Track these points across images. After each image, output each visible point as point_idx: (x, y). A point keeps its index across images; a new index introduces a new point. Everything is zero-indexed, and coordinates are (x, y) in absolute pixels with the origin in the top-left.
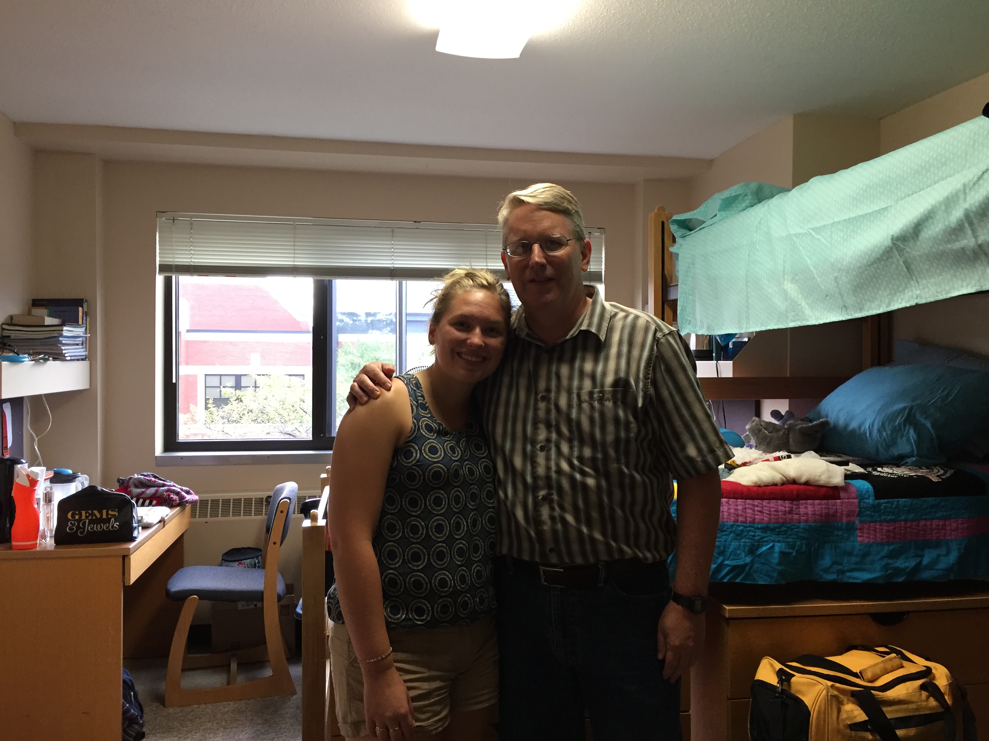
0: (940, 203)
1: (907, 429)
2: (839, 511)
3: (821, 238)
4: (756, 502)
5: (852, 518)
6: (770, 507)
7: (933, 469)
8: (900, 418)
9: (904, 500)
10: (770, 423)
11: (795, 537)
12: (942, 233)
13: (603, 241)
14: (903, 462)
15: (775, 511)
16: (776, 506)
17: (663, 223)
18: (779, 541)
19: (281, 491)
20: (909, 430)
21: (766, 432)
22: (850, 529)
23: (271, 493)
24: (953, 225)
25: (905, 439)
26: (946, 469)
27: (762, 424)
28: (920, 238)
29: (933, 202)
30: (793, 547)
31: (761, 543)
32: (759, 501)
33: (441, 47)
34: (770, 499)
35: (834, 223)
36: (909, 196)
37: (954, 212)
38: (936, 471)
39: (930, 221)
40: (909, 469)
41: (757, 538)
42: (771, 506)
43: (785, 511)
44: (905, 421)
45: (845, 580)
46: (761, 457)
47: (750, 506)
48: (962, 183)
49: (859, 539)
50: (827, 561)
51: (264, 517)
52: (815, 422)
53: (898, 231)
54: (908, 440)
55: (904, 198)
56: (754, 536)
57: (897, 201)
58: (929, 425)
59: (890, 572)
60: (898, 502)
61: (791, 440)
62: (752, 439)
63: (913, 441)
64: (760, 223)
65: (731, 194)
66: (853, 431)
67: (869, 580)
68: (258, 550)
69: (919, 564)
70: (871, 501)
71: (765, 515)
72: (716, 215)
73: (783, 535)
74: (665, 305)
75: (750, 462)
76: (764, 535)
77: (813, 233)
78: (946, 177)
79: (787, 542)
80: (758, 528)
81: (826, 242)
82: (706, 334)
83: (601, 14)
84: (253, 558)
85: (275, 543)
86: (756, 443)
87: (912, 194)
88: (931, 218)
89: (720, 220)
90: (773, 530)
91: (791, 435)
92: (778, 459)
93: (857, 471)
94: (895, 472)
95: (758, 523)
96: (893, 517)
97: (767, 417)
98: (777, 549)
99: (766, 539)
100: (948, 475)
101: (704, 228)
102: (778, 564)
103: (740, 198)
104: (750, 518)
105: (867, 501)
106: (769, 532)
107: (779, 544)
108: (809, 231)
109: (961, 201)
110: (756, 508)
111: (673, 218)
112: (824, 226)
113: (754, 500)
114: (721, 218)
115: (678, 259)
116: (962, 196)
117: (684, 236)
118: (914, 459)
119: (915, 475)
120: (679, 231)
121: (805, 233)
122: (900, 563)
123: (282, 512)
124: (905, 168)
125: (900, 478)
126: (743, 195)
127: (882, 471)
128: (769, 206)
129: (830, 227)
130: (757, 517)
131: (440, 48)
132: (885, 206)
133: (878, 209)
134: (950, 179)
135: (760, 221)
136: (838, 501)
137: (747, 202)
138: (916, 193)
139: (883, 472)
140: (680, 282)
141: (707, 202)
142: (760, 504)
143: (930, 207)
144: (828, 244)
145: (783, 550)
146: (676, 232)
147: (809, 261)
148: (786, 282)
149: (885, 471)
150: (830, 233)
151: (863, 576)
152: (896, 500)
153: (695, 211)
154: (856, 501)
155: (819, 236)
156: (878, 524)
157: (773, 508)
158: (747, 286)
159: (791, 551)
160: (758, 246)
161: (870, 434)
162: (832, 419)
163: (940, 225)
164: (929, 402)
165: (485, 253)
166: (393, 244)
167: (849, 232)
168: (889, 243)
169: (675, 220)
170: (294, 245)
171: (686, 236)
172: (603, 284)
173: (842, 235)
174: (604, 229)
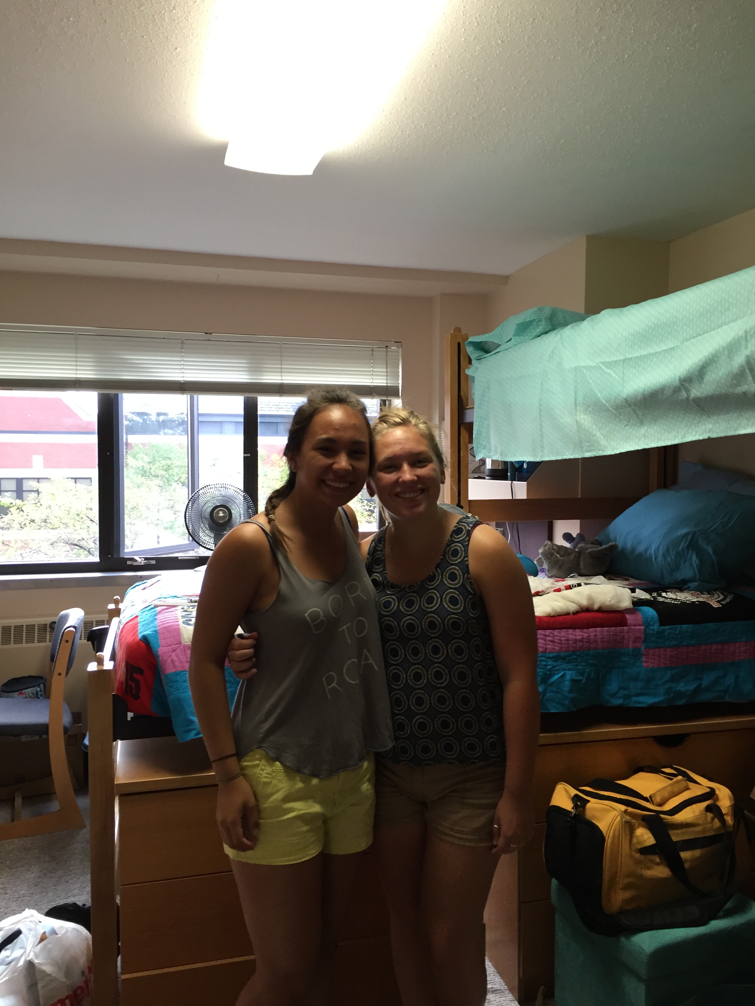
0: (724, 348)
1: (690, 555)
2: (626, 637)
3: (612, 373)
4: (548, 632)
5: (638, 645)
6: (561, 637)
7: (714, 594)
8: (684, 542)
9: (686, 626)
10: (562, 546)
11: (584, 664)
12: (725, 377)
13: (400, 355)
14: (686, 587)
15: (566, 640)
16: (566, 636)
17: (459, 344)
18: (569, 670)
19: (65, 618)
20: (692, 555)
21: (558, 555)
22: (637, 655)
23: (56, 619)
24: (735, 371)
25: (687, 564)
26: (726, 594)
27: (555, 548)
28: (705, 380)
29: (717, 347)
30: (582, 674)
31: (552, 672)
32: (550, 631)
33: (230, 161)
34: (561, 629)
35: (625, 359)
36: (694, 337)
37: (736, 358)
38: (716, 596)
39: (714, 364)
40: (692, 593)
41: (549, 667)
42: (563, 636)
43: (576, 640)
44: (688, 547)
45: (632, 705)
46: (553, 586)
47: (541, 636)
48: (744, 330)
49: (645, 664)
50: (613, 686)
51: (48, 644)
52: (604, 546)
53: (685, 373)
54: (691, 565)
55: (690, 339)
56: (546, 665)
57: (683, 342)
58: (710, 551)
59: (672, 695)
60: (681, 628)
61: (581, 564)
62: (545, 563)
63: (695, 566)
64: (552, 352)
65: (525, 319)
66: (641, 554)
67: (654, 703)
68: (40, 678)
69: (700, 685)
70: (656, 627)
71: (556, 644)
72: (511, 340)
73: (573, 663)
74: (461, 428)
75: (543, 591)
76: (555, 664)
77: (603, 367)
78: (729, 323)
79: (577, 669)
80: (549, 658)
81: (617, 377)
82: (500, 459)
83: (396, 134)
84: (34, 687)
85: (60, 674)
86: (548, 567)
87: (697, 336)
88: (715, 362)
89: (515, 345)
90: (564, 658)
91: (581, 559)
92: (569, 588)
93: (643, 597)
94: (678, 598)
95: (549, 653)
96: (675, 643)
97: (559, 541)
98: (568, 677)
99: (557, 668)
100: (728, 600)
101: (499, 352)
102: (570, 692)
103: (535, 323)
104: (542, 648)
105: (652, 628)
106: (560, 661)
107: (570, 672)
108: (599, 365)
109: (743, 348)
110: (548, 638)
111: (469, 340)
112: (616, 362)
113: (545, 630)
114: (516, 343)
115: (474, 382)
116: (743, 343)
117: (479, 358)
118: (696, 584)
119: (697, 601)
120: (475, 353)
121: (595, 366)
122: (681, 687)
123: (67, 641)
124: (691, 310)
125: (683, 604)
126: (537, 320)
127: (667, 596)
128: (561, 336)
129: (622, 363)
130: (548, 647)
131: (228, 162)
132: (672, 346)
133: (666, 348)
134: (732, 325)
135: (553, 350)
136: (625, 628)
137: (541, 327)
138: (700, 335)
139: (667, 598)
140: (476, 406)
141: (502, 325)
142: (552, 633)
143: (714, 352)
144: (619, 380)
145: (574, 678)
146: (472, 354)
147: (599, 395)
148: (578, 413)
149: (670, 596)
150: (622, 369)
151: (647, 701)
152: (679, 626)
153: (491, 334)
154: (642, 627)
155: (609, 371)
156: (662, 649)
157: (564, 637)
158: (540, 415)
159: (581, 678)
160: (550, 376)
161: (656, 558)
162: (620, 544)
163: (723, 370)
164: (710, 528)
165: (279, 366)
166: (183, 356)
167: (640, 369)
168: (677, 383)
169: (471, 342)
170: (76, 357)
171: (482, 358)
172: (400, 399)
173: (634, 371)
174: (401, 342)
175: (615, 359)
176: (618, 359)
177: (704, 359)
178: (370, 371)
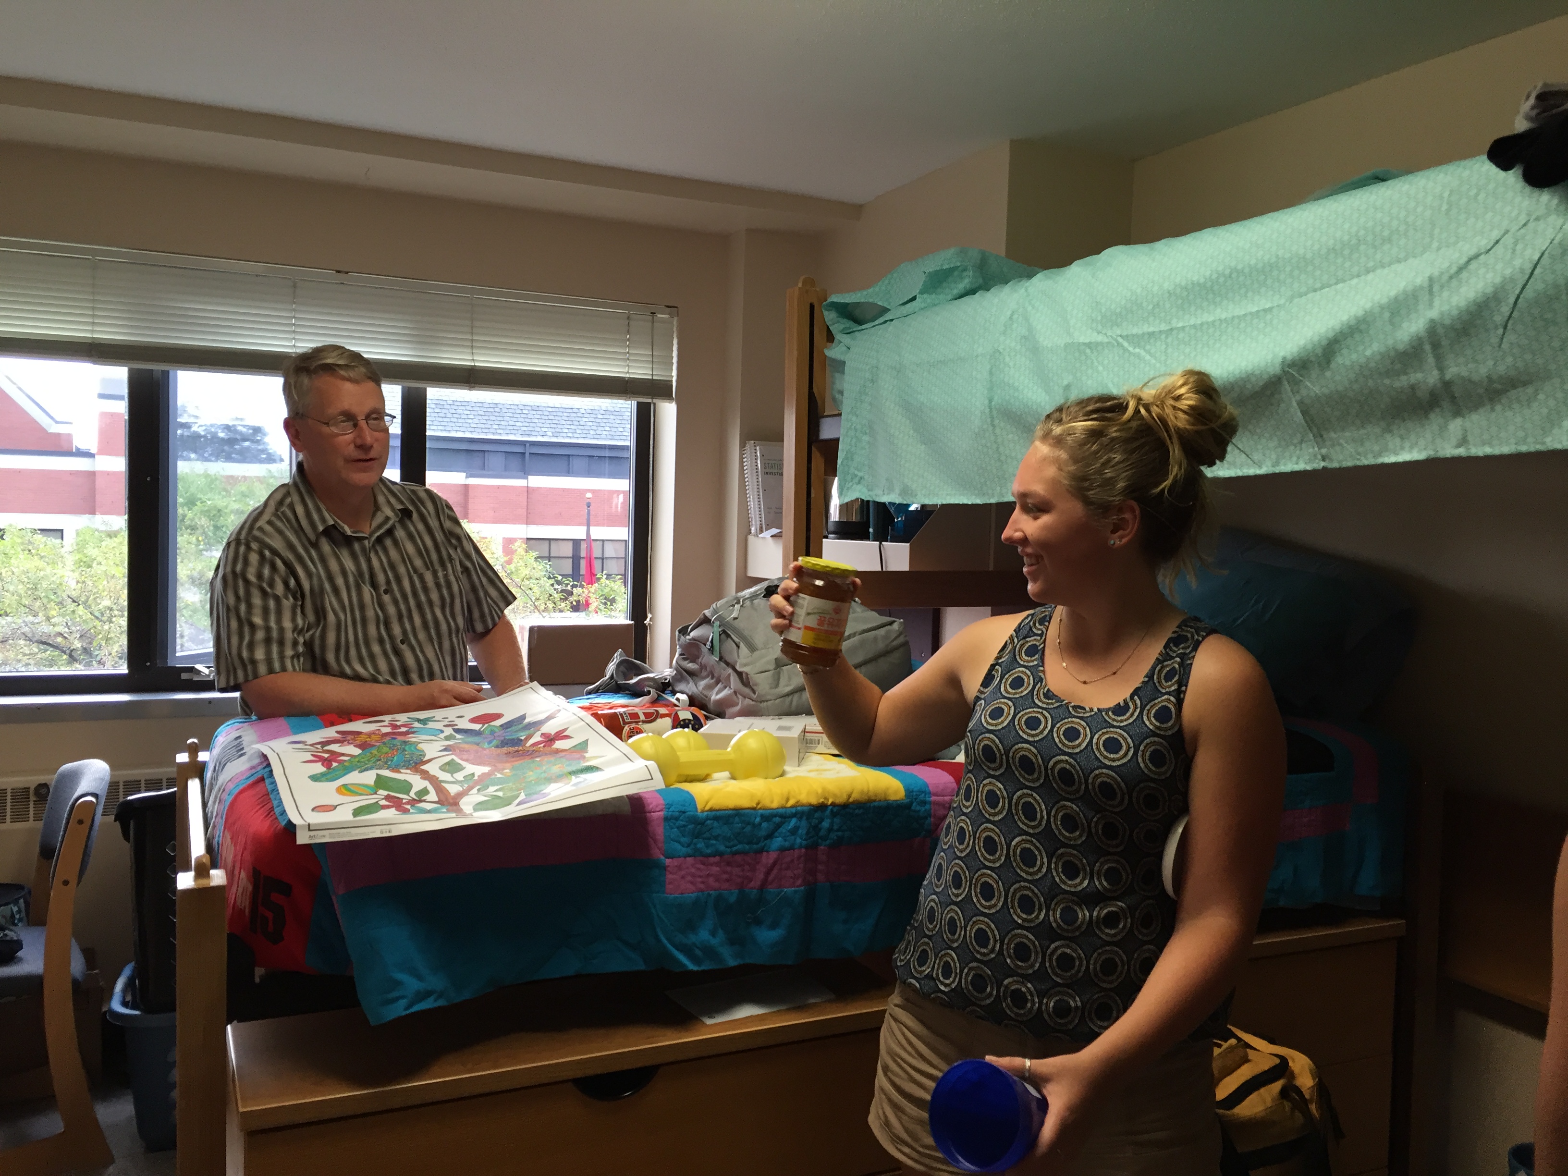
0: (1382, 308)
3: (1143, 353)
13: (675, 329)
17: (812, 307)
19: (73, 777)
23: (51, 779)
24: (1401, 347)
28: (1333, 365)
29: (1368, 306)
35: (1171, 329)
36: (1315, 291)
37: (1405, 325)
39: (1357, 336)
48: (1427, 274)
51: (32, 825)
53: (1295, 350)
55: (1302, 294)
57: (1291, 299)
64: (1011, 318)
65: (942, 265)
68: (18, 887)
72: (912, 300)
74: (814, 449)
77: (1126, 344)
78: (1392, 263)
81: (1154, 361)
84: (7, 904)
85: (66, 883)
87: (1322, 288)
89: (923, 309)
101: (892, 320)
103: (956, 273)
108: (1117, 341)
109: (1421, 307)
111: (829, 300)
114: (923, 305)
115: (843, 370)
116: (1424, 298)
117: (848, 331)
120: (838, 322)
121: (1108, 343)
123: (81, 822)
124: (1309, 243)
126: (960, 269)
129: (1163, 336)
132: (1268, 306)
133: (1255, 309)
134: (1399, 267)
135: (1012, 315)
137: (966, 281)
138: (1329, 286)
140: (845, 410)
141: (889, 276)
143: (1360, 313)
146: (834, 324)
150: (1164, 346)
153: (870, 290)
155: (1137, 350)
160: (1008, 360)
163: (1375, 345)
165: (469, 337)
166: (294, 310)
167: (1200, 346)
168: (1276, 369)
169: (833, 303)
170: (93, 301)
171: (854, 332)
172: (674, 403)
173: (1187, 350)
174: (676, 307)
175: (1151, 329)
176: (1157, 330)
177: (1338, 327)
178: (625, 354)
